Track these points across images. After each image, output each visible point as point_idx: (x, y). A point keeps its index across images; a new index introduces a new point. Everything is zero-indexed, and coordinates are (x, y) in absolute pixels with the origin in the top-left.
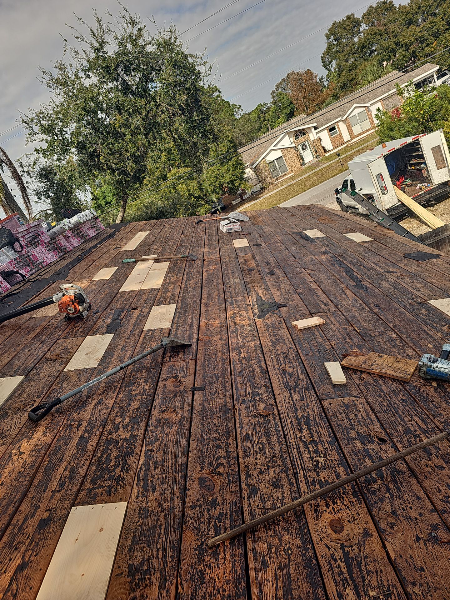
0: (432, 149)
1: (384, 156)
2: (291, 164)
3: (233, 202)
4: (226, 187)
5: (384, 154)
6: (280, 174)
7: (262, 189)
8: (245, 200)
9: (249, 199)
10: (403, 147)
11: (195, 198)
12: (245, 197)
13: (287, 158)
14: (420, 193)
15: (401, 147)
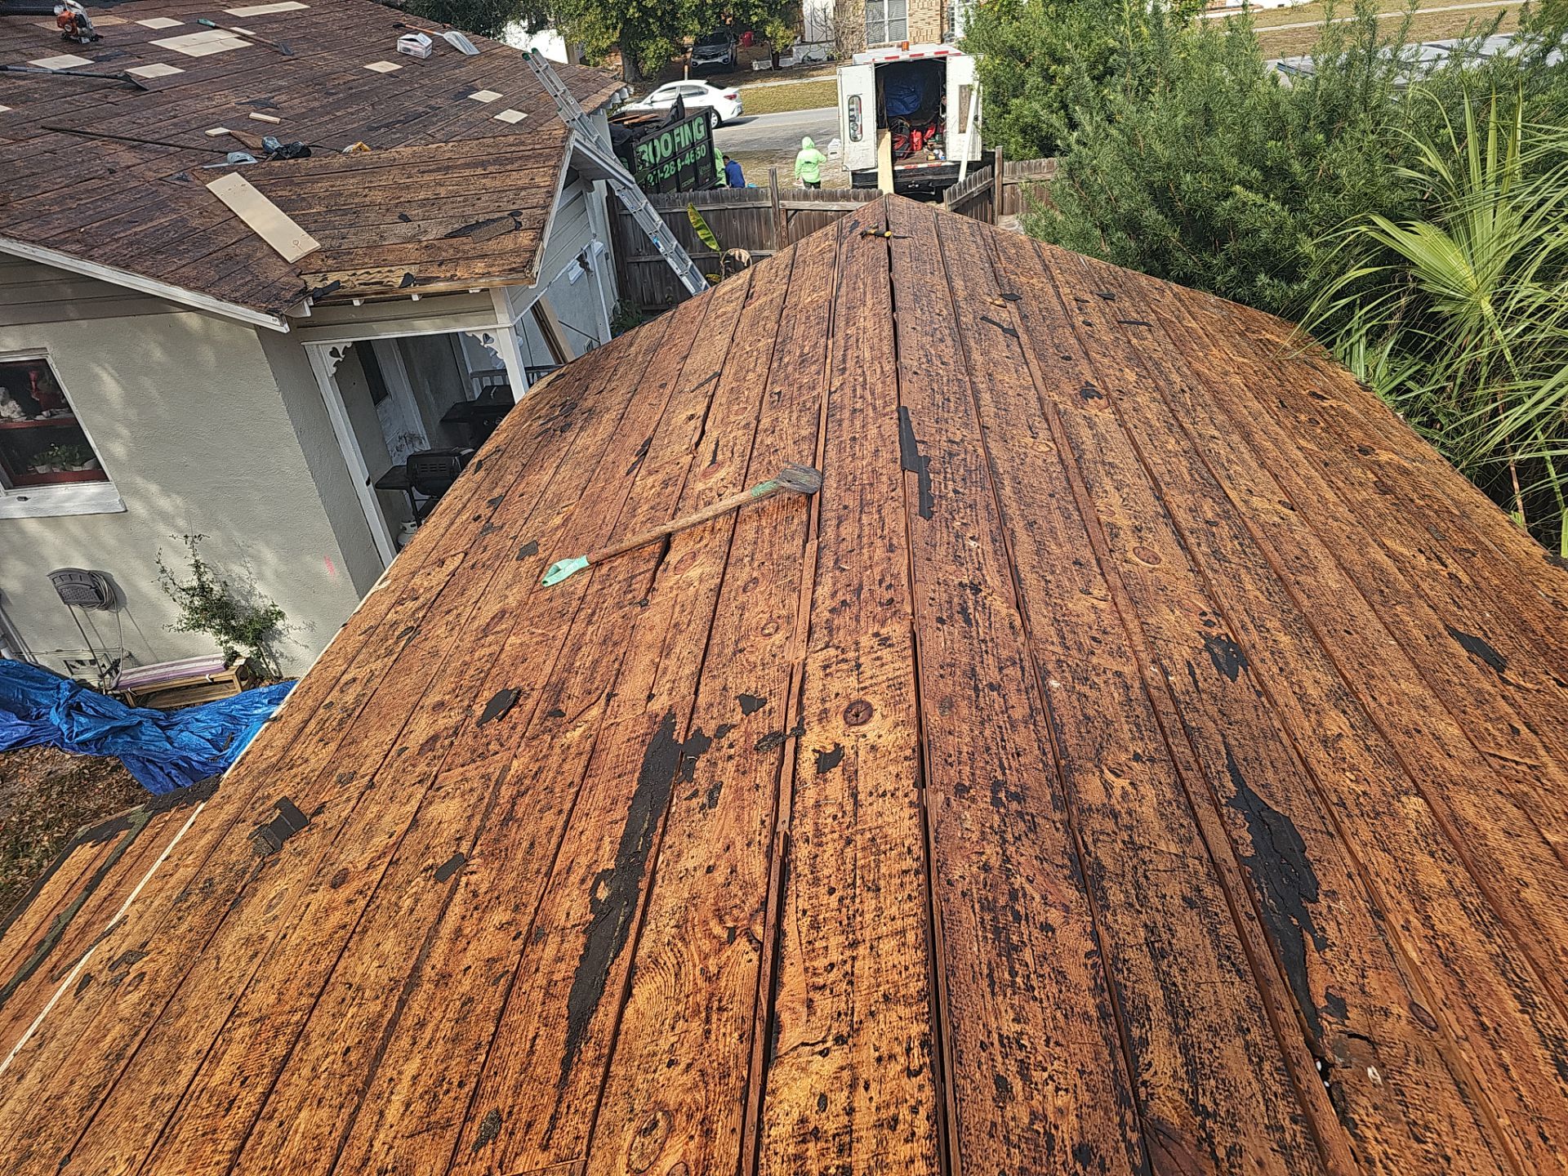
0: (961, 87)
1: (876, 65)
2: (919, 24)
3: (754, 63)
4: (729, 16)
5: (878, 61)
6: (887, 38)
7: (831, 59)
8: (781, 68)
9: (790, 72)
10: (915, 61)
11: (639, 10)
12: (785, 62)
13: (915, 6)
14: (920, 166)
15: (912, 59)
